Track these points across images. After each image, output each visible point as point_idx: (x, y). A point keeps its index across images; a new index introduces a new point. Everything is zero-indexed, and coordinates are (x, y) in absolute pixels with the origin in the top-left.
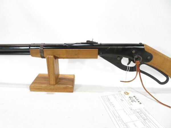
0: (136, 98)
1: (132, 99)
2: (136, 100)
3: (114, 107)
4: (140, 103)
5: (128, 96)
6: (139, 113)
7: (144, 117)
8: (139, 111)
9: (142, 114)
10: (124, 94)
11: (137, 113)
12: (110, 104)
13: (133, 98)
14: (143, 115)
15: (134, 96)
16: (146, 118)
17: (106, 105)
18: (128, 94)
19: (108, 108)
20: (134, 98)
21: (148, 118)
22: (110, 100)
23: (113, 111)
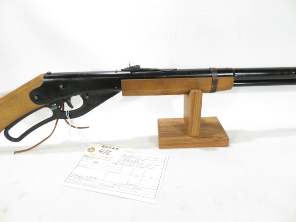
0: (107, 147)
1: (104, 152)
2: (110, 150)
3: (95, 179)
4: (117, 149)
5: (96, 152)
6: (127, 160)
7: (134, 160)
8: (124, 158)
9: (130, 159)
10: (90, 153)
11: (125, 162)
12: (88, 180)
13: (104, 148)
14: (132, 159)
15: (104, 146)
16: (136, 159)
17: (85, 185)
18: (93, 149)
19: (91, 186)
20: (106, 149)
21: (138, 158)
22: (82, 175)
23: (101, 185)
